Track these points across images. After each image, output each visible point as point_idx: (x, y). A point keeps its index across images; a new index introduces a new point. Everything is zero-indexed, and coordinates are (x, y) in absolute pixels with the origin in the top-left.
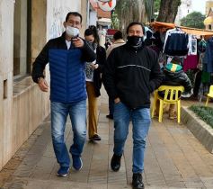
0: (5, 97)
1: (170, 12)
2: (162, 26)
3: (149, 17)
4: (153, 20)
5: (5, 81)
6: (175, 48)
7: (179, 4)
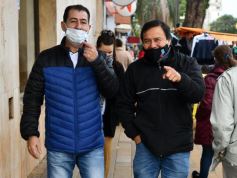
0: (11, 117)
1: (197, 15)
2: (189, 32)
3: (174, 22)
4: (178, 26)
5: (10, 100)
6: (204, 56)
7: (207, 6)
